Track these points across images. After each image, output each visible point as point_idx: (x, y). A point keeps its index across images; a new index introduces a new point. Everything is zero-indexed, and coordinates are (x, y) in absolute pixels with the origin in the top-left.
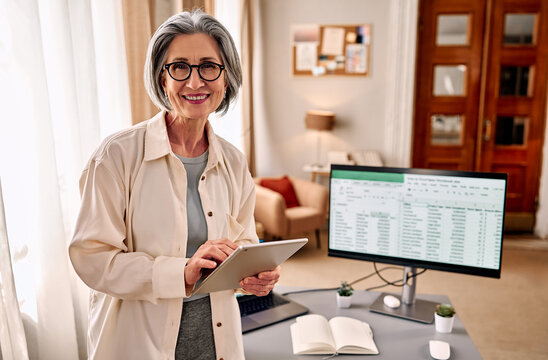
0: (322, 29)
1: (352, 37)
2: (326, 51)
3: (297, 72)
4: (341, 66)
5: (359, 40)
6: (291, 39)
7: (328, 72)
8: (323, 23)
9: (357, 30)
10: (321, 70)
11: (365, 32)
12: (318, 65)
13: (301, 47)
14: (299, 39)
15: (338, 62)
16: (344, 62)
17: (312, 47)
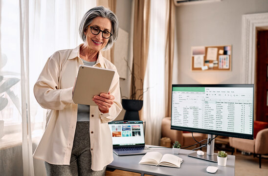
0: (206, 49)
1: (221, 52)
2: (208, 59)
3: (194, 69)
4: (216, 65)
5: (225, 53)
6: (192, 53)
7: (209, 69)
8: (207, 46)
9: (224, 48)
10: (206, 67)
11: (228, 49)
12: (204, 65)
13: (196, 57)
14: (195, 53)
15: (214, 64)
16: (218, 64)
17: (202, 57)
